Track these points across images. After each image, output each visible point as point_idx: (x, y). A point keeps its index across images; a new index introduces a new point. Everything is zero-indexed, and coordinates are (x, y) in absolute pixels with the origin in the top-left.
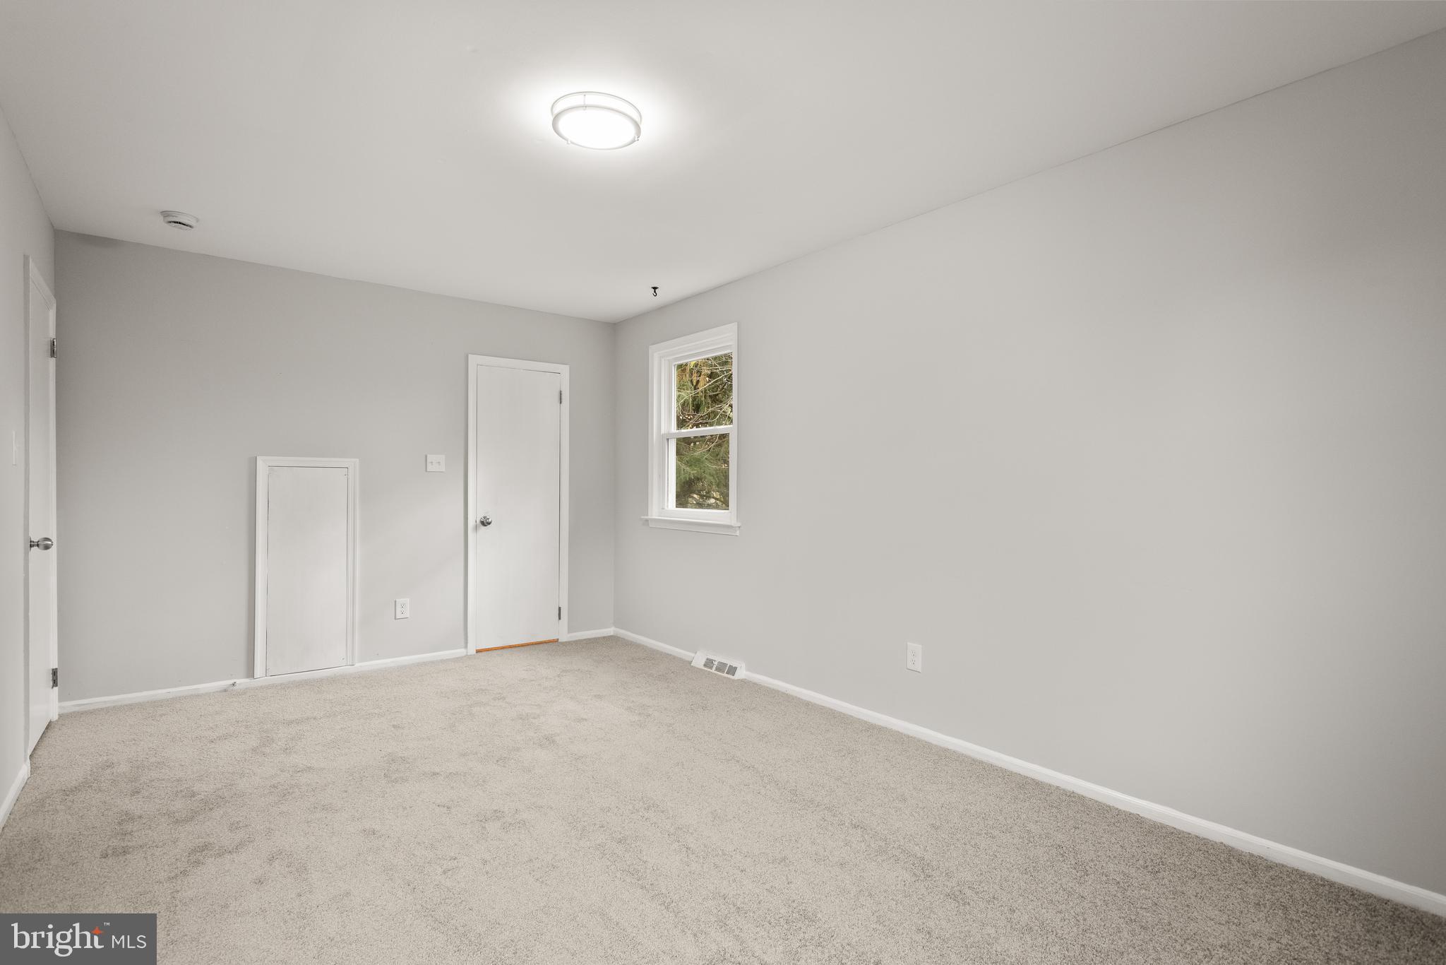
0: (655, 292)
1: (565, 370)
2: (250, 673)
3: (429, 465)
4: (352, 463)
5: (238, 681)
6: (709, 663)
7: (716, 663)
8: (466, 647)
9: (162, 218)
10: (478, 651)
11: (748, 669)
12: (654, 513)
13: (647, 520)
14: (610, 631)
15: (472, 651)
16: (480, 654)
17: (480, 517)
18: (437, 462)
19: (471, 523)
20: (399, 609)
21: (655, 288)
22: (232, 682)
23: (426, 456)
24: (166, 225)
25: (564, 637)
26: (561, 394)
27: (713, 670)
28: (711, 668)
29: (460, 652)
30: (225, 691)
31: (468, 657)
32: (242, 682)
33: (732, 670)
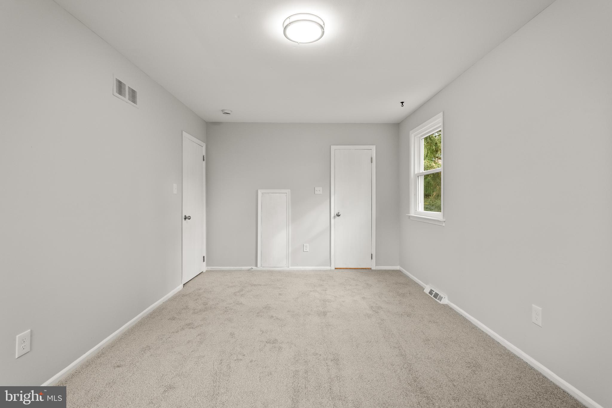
0: (402, 104)
1: (374, 148)
2: (256, 266)
3: (316, 192)
4: (288, 191)
5: (253, 267)
6: (431, 292)
7: (434, 293)
8: (331, 266)
9: (222, 112)
10: (335, 268)
11: (449, 300)
12: (412, 214)
13: (409, 216)
14: (398, 268)
15: (333, 268)
16: (336, 269)
17: (336, 212)
18: (319, 190)
19: (332, 215)
20: (305, 248)
21: (402, 103)
22: (251, 267)
23: (315, 188)
24: (223, 114)
25: (374, 268)
26: (372, 159)
27: (432, 296)
28: (432, 295)
29: (328, 268)
30: (249, 270)
31: (331, 270)
32: (254, 268)
33: (441, 298)
